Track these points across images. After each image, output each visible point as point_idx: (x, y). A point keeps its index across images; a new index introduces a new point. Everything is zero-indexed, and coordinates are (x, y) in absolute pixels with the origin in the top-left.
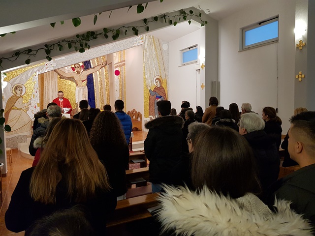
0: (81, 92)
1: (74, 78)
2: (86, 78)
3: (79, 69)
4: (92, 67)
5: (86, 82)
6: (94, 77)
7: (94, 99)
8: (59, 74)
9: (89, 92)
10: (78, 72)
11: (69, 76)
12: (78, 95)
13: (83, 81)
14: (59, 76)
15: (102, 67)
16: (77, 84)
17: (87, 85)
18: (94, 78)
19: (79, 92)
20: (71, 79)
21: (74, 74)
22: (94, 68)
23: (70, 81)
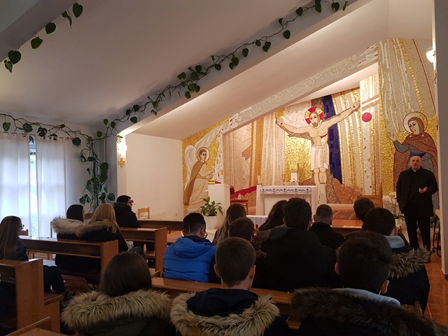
0: (319, 153)
1: (308, 135)
2: (327, 132)
3: (315, 120)
4: (337, 114)
5: (326, 138)
6: (339, 128)
7: (340, 164)
8: (287, 131)
9: (331, 154)
10: (315, 125)
11: (302, 131)
12: (315, 159)
13: (322, 137)
14: (287, 134)
15: (352, 112)
16: (313, 143)
17: (329, 142)
18: (339, 131)
19: (316, 153)
20: (305, 135)
21: (309, 128)
22: (339, 115)
23: (303, 139)
